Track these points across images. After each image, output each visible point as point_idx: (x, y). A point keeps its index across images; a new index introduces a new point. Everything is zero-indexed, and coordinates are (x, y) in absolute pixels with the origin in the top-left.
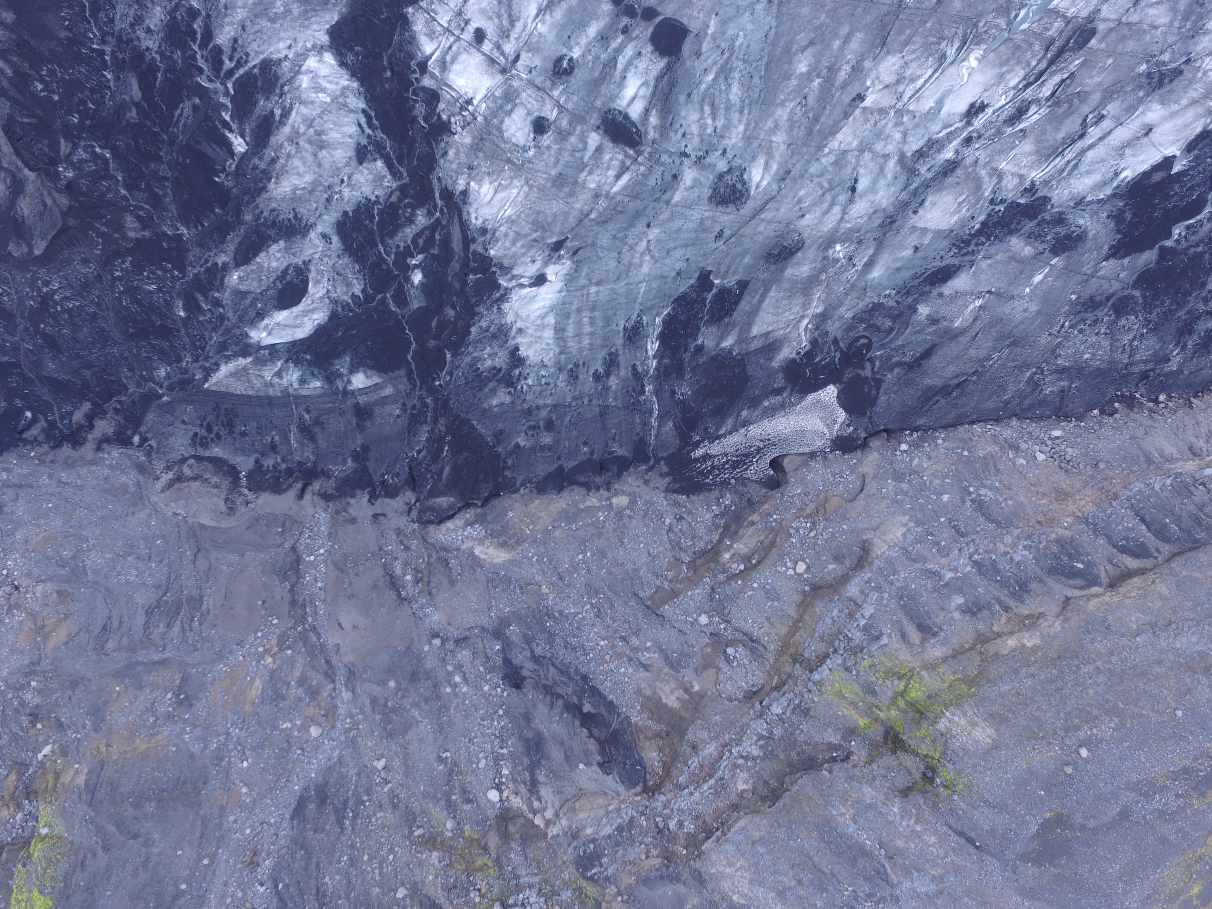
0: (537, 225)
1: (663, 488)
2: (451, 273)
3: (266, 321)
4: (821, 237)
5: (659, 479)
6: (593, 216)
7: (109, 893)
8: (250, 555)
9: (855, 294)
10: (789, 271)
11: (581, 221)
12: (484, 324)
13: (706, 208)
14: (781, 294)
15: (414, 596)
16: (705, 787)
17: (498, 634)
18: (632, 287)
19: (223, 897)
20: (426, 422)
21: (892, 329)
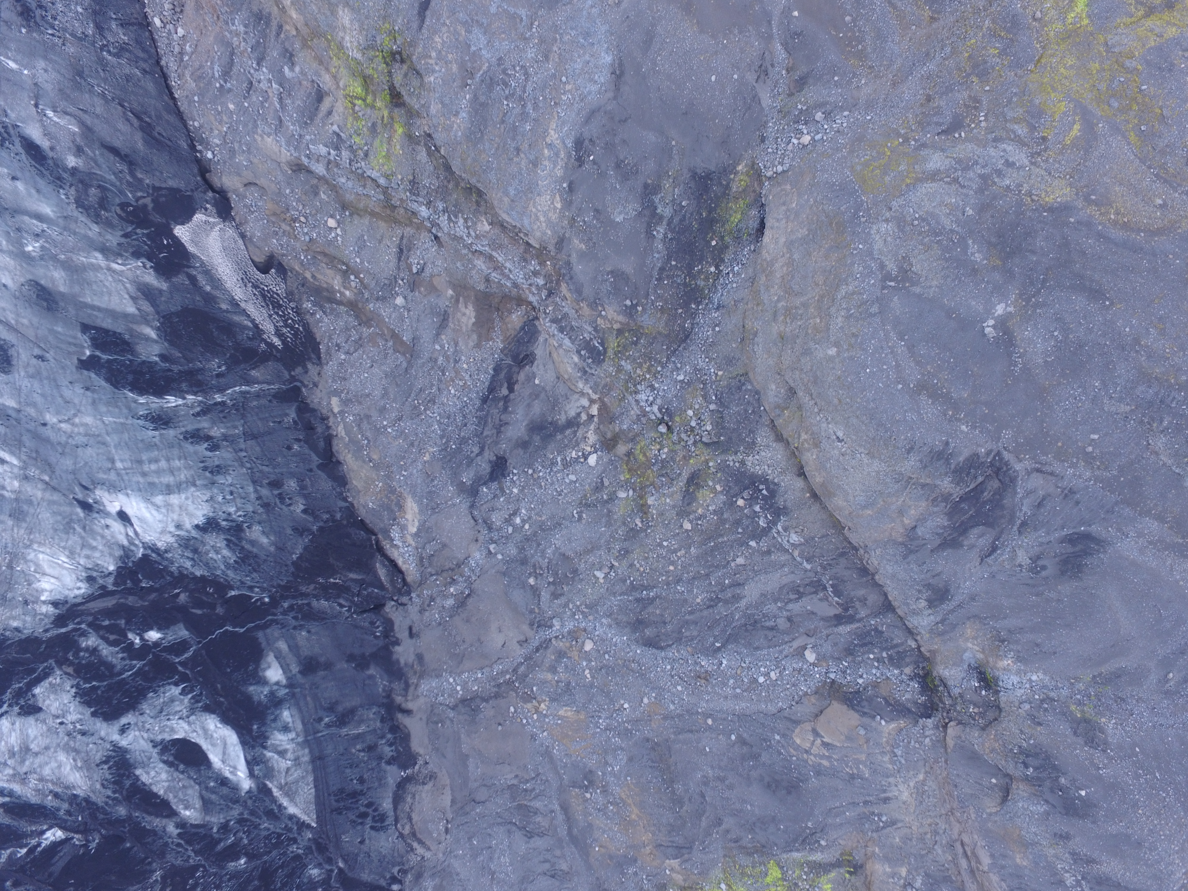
0: (68, 527)
1: (318, 368)
2: (139, 603)
3: (227, 774)
4: (21, 266)
5: (310, 373)
6: (47, 478)
7: (749, 807)
8: (465, 748)
9: (73, 226)
10: (62, 289)
11: (54, 489)
12: (188, 564)
13: (17, 376)
14: (87, 292)
15: (465, 581)
16: (500, 259)
17: (472, 492)
18: (110, 429)
19: (736, 697)
20: (309, 604)
21: (99, 186)
